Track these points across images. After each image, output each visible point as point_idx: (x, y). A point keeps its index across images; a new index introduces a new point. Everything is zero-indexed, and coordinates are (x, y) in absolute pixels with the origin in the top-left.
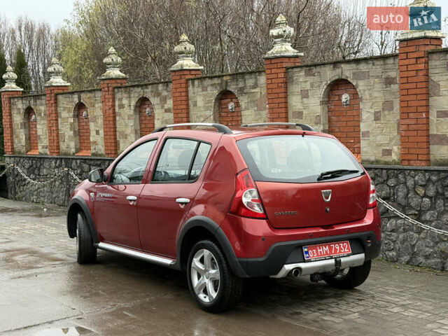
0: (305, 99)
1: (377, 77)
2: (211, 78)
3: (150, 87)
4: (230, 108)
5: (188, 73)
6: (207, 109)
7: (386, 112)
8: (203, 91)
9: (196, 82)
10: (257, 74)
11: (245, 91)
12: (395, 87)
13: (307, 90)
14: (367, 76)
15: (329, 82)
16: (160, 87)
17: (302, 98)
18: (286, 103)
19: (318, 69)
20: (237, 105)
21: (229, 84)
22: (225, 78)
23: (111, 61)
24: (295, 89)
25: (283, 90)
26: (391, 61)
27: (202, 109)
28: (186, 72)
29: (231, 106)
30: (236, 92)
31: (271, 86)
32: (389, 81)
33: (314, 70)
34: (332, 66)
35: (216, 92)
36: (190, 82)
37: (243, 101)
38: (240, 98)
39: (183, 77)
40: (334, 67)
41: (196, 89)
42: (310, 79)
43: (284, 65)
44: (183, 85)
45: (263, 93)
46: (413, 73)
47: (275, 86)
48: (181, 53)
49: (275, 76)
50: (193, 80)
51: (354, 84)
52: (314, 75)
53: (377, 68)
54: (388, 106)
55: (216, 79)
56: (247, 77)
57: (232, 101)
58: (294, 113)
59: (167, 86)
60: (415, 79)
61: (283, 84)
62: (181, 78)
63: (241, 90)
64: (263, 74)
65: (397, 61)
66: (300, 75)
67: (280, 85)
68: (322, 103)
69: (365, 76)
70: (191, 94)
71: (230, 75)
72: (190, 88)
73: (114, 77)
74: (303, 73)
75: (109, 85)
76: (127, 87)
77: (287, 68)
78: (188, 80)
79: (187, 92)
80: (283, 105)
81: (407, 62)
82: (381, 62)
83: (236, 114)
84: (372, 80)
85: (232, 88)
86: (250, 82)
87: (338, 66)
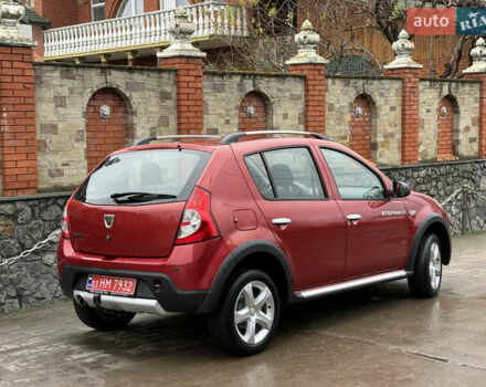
0: (61, 110)
1: (153, 90)
7: (162, 128)
12: (171, 103)
13: (65, 97)
14: (142, 88)
15: (96, 90)
17: (57, 106)
19: (80, 71)
24: (45, 93)
26: (166, 75)
31: (11, 86)
32: (164, 96)
33: (75, 72)
34: (99, 71)
40: (102, 73)
42: (69, 83)
46: (193, 91)
47: (20, 86)
49: (21, 72)
51: (128, 95)
52: (73, 78)
53: (152, 81)
54: (164, 121)
58: (44, 126)
60: (194, 97)
65: (172, 76)
66: (53, 77)
67: (26, 86)
68: (86, 114)
69: (140, 87)
74: (57, 74)
80: (32, 114)
81: (187, 79)
84: (147, 93)
87: (108, 71)
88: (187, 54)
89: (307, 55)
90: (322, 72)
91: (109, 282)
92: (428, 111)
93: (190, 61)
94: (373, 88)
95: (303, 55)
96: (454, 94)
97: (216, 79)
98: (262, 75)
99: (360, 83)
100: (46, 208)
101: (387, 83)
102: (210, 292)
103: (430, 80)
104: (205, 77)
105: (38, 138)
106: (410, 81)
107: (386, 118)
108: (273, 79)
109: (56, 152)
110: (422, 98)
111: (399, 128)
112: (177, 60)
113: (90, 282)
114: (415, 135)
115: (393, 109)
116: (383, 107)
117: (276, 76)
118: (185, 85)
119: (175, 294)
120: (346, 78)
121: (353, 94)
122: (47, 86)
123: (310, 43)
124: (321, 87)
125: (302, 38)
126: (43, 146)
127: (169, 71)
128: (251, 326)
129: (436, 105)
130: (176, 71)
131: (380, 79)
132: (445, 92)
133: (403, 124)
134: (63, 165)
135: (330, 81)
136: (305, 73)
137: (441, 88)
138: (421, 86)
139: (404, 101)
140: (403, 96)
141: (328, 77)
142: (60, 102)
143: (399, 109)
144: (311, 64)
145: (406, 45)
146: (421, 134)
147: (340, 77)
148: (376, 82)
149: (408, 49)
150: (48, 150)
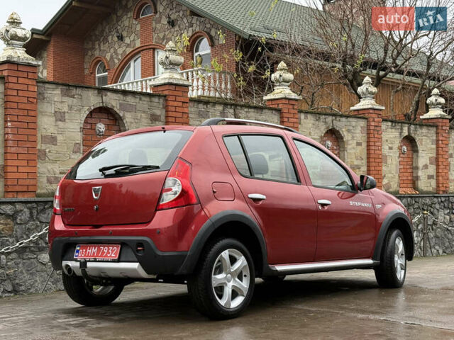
0: (60, 123)
1: (144, 112)
13: (64, 113)
14: (134, 109)
15: (92, 108)
17: (56, 120)
19: (79, 91)
26: (156, 100)
31: (15, 99)
32: (154, 118)
33: (74, 91)
34: (96, 92)
40: (99, 93)
42: (69, 100)
46: (180, 115)
49: (25, 87)
51: (121, 115)
52: (73, 97)
53: (144, 104)
58: (44, 137)
60: (180, 120)
61: (34, 100)
65: (161, 101)
66: (55, 94)
67: (30, 100)
68: (83, 129)
69: (132, 109)
74: (58, 92)
81: (175, 104)
82: (148, 99)
84: (139, 115)
87: (104, 93)
88: (175, 82)
89: (281, 92)
90: (295, 107)
91: (95, 250)
92: (391, 148)
93: (178, 88)
94: (342, 125)
95: (279, 91)
96: (413, 135)
97: (201, 106)
98: (242, 106)
99: (330, 119)
100: (43, 210)
101: (353, 121)
102: (189, 253)
103: (392, 121)
104: (191, 104)
105: (39, 147)
106: (374, 121)
107: (353, 151)
108: (253, 110)
109: (55, 161)
110: (385, 136)
111: (365, 161)
112: (167, 87)
113: (78, 251)
114: (379, 168)
115: (359, 144)
116: (351, 142)
117: (255, 107)
118: (173, 109)
119: (156, 256)
120: (317, 114)
121: (323, 129)
122: (48, 102)
123: (285, 81)
124: (295, 120)
125: (278, 76)
126: (42, 155)
127: (159, 96)
128: (228, 291)
129: (397, 143)
130: (165, 96)
131: (347, 117)
132: (405, 133)
133: (368, 158)
134: (61, 173)
135: (302, 116)
136: (280, 106)
137: (402, 129)
138: (384, 126)
139: (368, 138)
140: (368, 134)
141: (301, 112)
142: (60, 117)
143: (364, 145)
144: (285, 99)
145: (370, 89)
146: (384, 168)
147: (311, 113)
148: (344, 119)
149: (371, 93)
150: (47, 159)
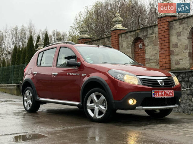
0: (179, 37)
2: (130, 32)
3: (101, 40)
4: (140, 46)
5: (119, 31)
6: (128, 48)
8: (126, 39)
9: (123, 35)
10: (154, 27)
11: (147, 37)
13: (180, 32)
16: (106, 40)
17: (177, 37)
18: (169, 40)
19: (186, 20)
20: (144, 45)
21: (139, 34)
22: (137, 31)
23: (83, 30)
24: (174, 32)
25: (167, 33)
27: (126, 48)
28: (118, 31)
29: (140, 45)
30: (142, 38)
31: (160, 32)
33: (184, 21)
35: (133, 39)
36: (120, 35)
37: (146, 42)
38: (145, 40)
39: (116, 33)
41: (123, 39)
42: (182, 26)
43: (168, 20)
44: (117, 37)
45: (157, 37)
47: (163, 32)
48: (116, 22)
49: (163, 26)
50: (121, 34)
52: (184, 24)
55: (133, 32)
56: (148, 29)
57: (141, 43)
58: (173, 45)
59: (109, 39)
61: (167, 30)
62: (115, 34)
63: (145, 37)
64: (157, 26)
66: (176, 25)
67: (165, 31)
68: (188, 38)
70: (120, 41)
71: (140, 29)
72: (120, 39)
73: (84, 37)
74: (178, 23)
75: (82, 41)
76: (90, 42)
77: (169, 22)
78: (119, 35)
79: (118, 40)
80: (167, 41)
83: (143, 49)
85: (141, 36)
86: (150, 31)
109: (178, 55)
122: (174, 29)
126: (173, 53)
134: (180, 60)
142: (179, 34)
150: (175, 54)
